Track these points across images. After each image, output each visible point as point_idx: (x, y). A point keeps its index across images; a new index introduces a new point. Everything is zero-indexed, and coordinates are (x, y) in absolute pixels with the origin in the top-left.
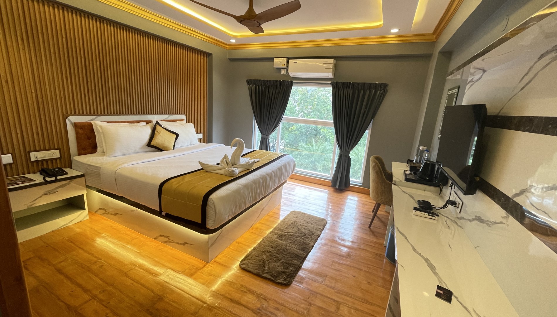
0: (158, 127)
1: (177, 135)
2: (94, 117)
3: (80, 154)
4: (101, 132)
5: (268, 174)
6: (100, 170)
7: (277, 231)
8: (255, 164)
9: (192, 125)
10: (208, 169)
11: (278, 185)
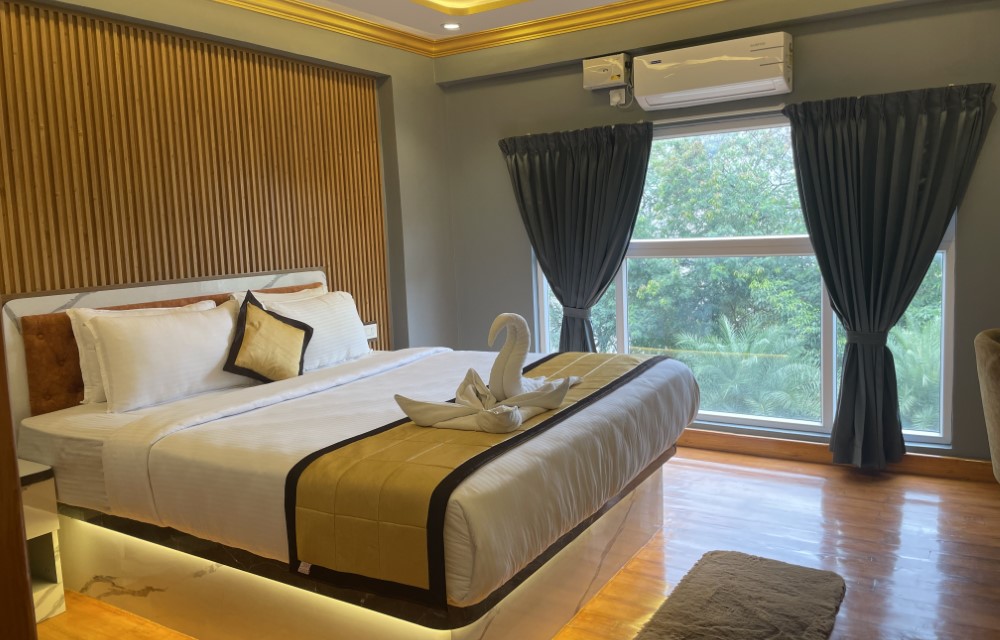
0: (252, 310)
1: (308, 331)
2: (73, 296)
3: (36, 411)
4: (96, 337)
5: (616, 421)
6: (100, 451)
7: (669, 622)
8: (569, 392)
9: (348, 295)
10: (426, 419)
11: (651, 458)
